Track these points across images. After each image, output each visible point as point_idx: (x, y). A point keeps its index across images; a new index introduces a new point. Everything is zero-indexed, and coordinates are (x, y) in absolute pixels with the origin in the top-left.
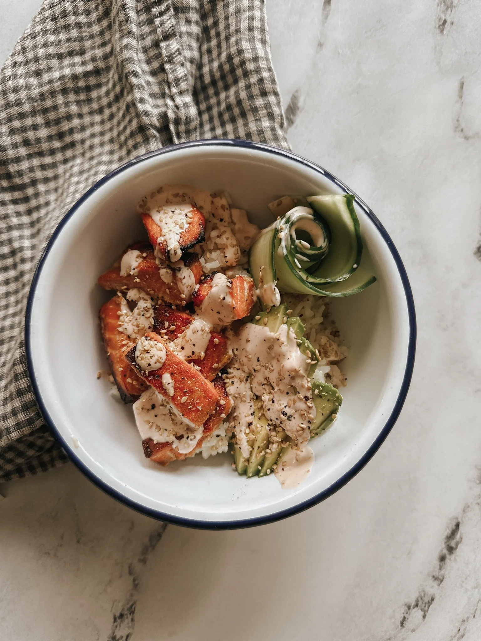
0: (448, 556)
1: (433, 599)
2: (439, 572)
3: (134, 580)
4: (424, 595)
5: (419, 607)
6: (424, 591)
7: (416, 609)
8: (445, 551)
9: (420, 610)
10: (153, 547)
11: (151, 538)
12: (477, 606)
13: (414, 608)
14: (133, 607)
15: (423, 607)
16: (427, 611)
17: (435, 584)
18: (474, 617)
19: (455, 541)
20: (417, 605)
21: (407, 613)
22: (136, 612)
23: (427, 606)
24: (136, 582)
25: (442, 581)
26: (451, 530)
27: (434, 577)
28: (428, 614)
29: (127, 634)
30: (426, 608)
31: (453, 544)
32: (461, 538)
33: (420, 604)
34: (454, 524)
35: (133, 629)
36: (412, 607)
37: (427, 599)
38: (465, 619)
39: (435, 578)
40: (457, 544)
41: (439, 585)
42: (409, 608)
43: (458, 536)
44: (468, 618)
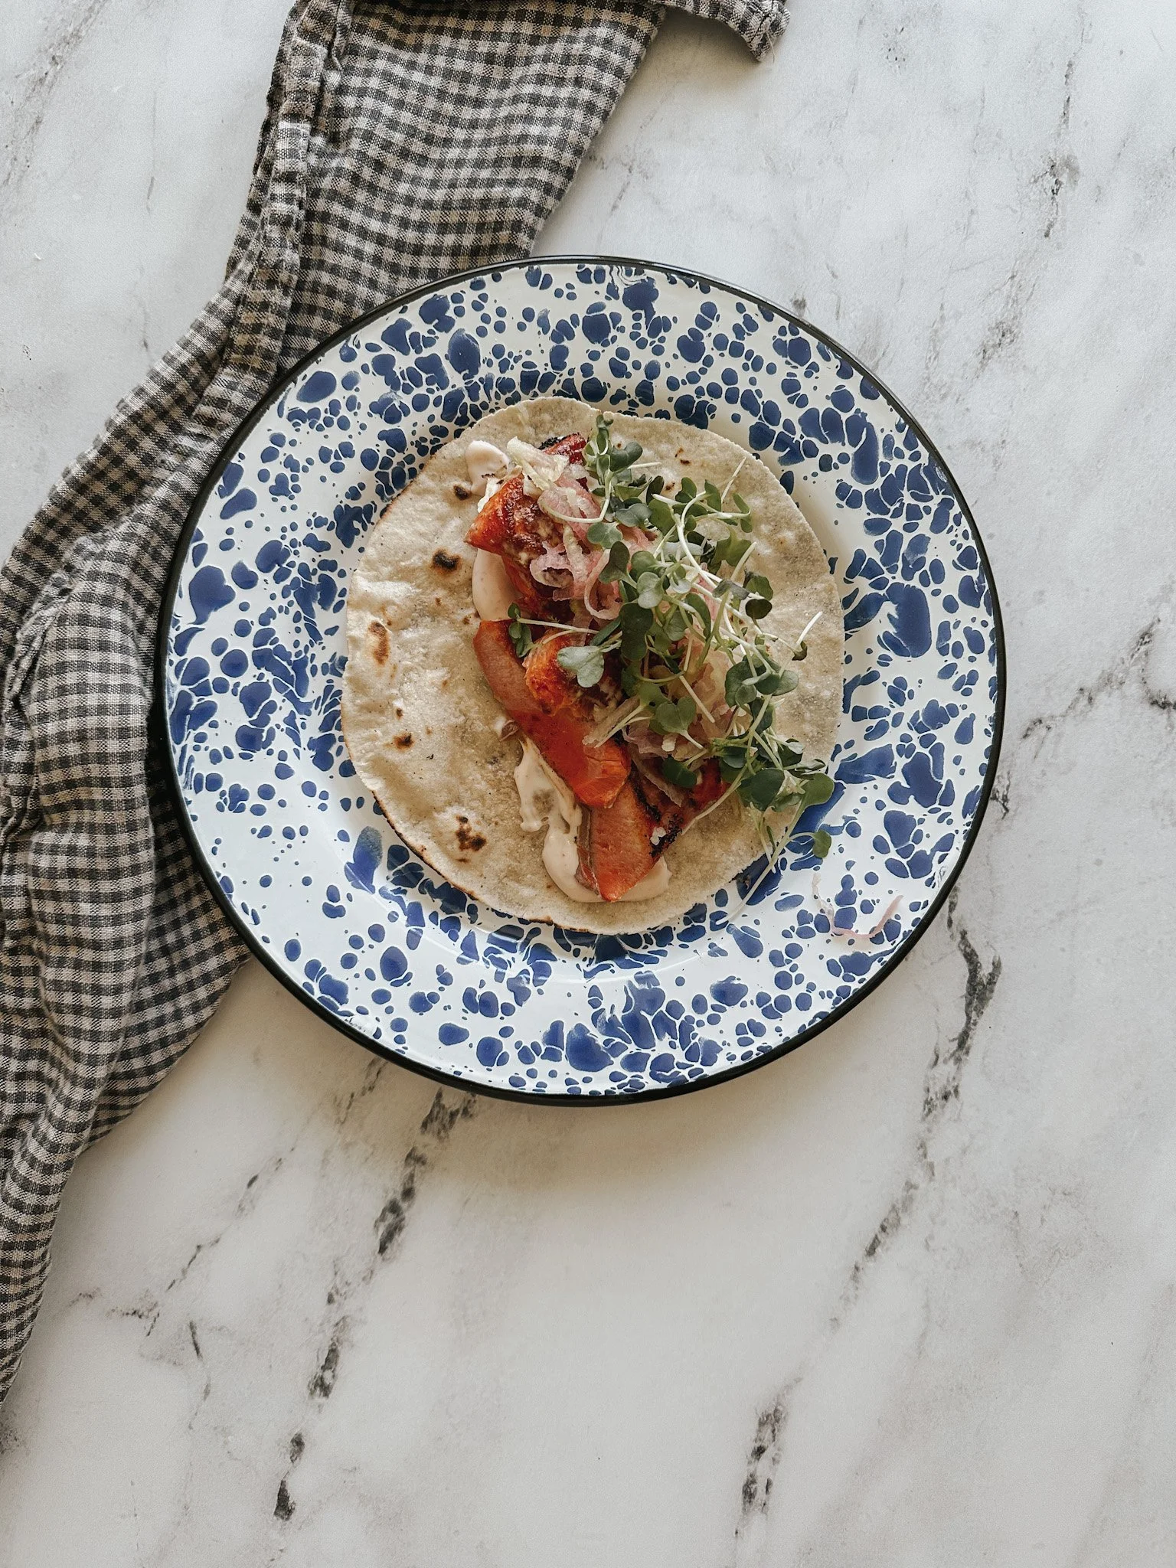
0: (399, 1197)
1: (425, 1125)
2: (414, 1170)
3: (925, 1155)
4: (439, 1133)
5: (449, 1111)
6: (440, 1139)
7: (454, 1108)
8: (404, 1205)
9: (447, 1106)
10: (894, 1208)
11: (897, 1224)
12: (347, 1113)
13: (457, 1111)
14: (927, 1110)
15: (441, 1112)
16: (433, 1107)
17: (420, 1152)
18: (352, 1096)
19: (387, 1223)
20: (453, 1115)
21: (469, 1101)
22: (922, 1104)
23: (435, 1113)
24: (921, 1151)
25: (409, 1156)
26: (394, 1241)
27: (424, 1163)
28: (433, 1099)
29: (936, 1068)
30: (436, 1110)
31: (390, 1218)
32: (376, 1226)
33: (447, 1118)
34: (388, 1251)
35: (926, 1076)
36: (461, 1112)
37: (436, 1125)
38: (368, 1093)
39: (421, 1160)
40: (382, 1218)
41: (414, 1149)
42: (465, 1112)
43: (382, 1230)
44: (363, 1094)
